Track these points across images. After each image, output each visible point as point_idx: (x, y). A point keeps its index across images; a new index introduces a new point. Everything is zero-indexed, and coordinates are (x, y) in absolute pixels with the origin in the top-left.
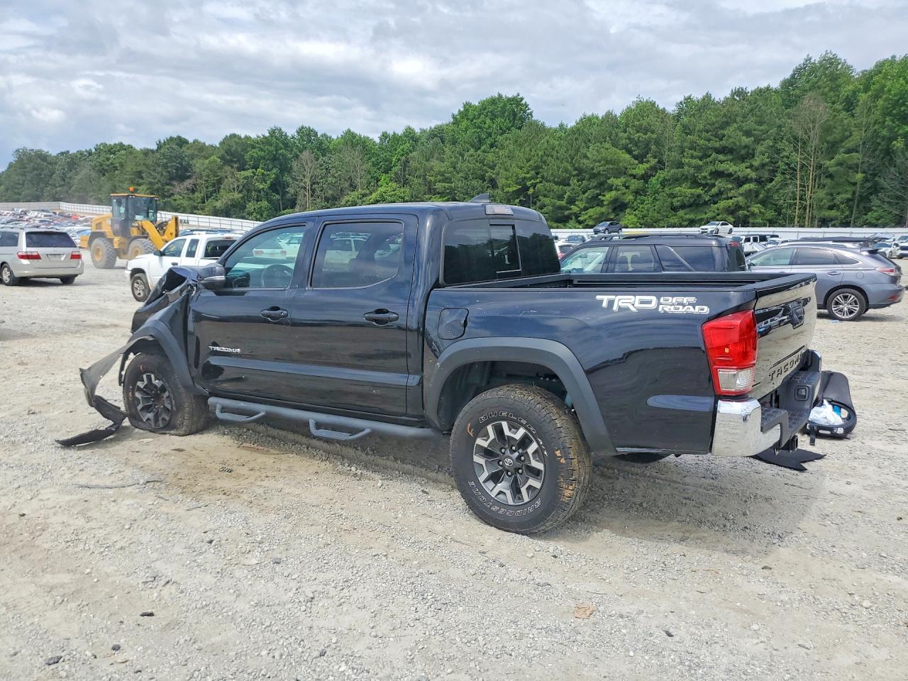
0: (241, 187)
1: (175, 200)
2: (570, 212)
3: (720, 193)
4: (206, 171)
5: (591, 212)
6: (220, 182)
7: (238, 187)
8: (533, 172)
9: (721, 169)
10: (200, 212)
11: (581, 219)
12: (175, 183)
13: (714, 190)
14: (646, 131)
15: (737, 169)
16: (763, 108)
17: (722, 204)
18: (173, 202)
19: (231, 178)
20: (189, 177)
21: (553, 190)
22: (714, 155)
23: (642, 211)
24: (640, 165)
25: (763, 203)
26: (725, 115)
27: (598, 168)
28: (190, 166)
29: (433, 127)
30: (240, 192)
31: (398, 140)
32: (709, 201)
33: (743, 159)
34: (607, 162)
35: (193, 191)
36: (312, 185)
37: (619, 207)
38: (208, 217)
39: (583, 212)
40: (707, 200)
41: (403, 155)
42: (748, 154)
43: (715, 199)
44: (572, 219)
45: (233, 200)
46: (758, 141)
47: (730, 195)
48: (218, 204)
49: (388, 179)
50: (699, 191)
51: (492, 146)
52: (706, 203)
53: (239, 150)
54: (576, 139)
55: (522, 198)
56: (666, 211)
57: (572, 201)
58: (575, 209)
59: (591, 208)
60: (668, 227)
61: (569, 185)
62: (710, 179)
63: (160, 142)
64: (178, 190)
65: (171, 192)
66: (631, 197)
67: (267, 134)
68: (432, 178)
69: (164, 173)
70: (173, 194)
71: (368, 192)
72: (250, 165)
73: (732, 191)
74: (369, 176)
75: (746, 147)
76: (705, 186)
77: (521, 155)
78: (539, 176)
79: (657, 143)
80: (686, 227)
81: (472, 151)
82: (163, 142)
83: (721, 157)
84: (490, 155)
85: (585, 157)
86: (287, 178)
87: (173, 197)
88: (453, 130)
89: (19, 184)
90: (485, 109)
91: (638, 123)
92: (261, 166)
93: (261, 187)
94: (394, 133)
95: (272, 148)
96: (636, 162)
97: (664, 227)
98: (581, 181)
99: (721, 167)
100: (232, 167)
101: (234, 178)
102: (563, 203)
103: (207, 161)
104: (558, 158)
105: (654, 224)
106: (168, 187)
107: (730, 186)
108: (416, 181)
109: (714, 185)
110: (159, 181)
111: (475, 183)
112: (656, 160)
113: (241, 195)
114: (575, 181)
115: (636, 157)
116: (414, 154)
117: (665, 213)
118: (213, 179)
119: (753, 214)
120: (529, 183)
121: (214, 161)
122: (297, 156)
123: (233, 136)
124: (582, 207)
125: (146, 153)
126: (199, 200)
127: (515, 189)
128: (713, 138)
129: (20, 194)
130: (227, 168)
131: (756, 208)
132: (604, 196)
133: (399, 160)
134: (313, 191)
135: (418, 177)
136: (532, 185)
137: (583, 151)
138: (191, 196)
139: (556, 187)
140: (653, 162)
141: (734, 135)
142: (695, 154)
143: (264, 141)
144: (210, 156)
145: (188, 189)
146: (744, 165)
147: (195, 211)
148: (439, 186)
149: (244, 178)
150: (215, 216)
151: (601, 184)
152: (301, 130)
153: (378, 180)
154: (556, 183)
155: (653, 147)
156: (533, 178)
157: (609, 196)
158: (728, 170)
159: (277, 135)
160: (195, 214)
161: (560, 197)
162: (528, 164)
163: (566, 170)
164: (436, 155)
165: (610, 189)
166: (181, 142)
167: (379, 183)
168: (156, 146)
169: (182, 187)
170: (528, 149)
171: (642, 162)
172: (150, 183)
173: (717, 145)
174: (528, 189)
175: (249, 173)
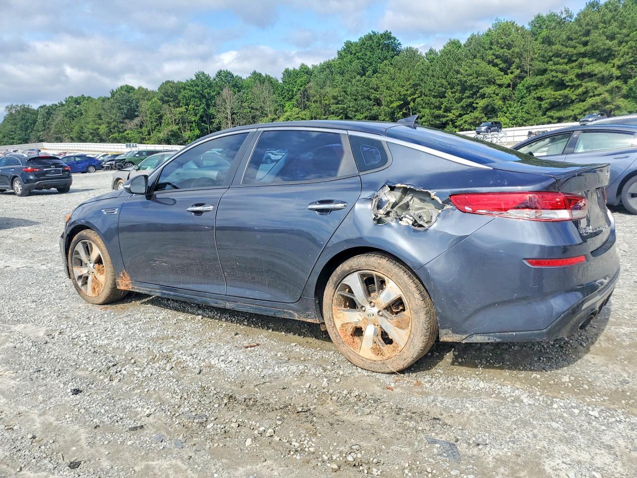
0: (177, 120)
1: (128, 134)
2: (447, 119)
3: (586, 93)
4: (150, 110)
5: (466, 117)
6: (161, 117)
7: (175, 120)
8: (413, 89)
9: (589, 71)
10: (148, 142)
11: (457, 124)
12: (127, 121)
13: (581, 90)
14: (509, 47)
15: (602, 69)
16: (624, 13)
17: (590, 101)
18: (126, 136)
19: (170, 113)
20: (137, 116)
21: (432, 103)
22: (581, 60)
23: (512, 113)
24: (506, 76)
25: (626, 97)
26: (588, 24)
27: (472, 80)
28: (137, 107)
29: (322, 62)
30: (178, 124)
31: (297, 74)
32: (575, 99)
33: (605, 60)
34: (478, 75)
35: (141, 127)
36: (231, 115)
37: (490, 111)
38: (154, 145)
39: (459, 119)
40: (574, 98)
41: (301, 86)
42: (610, 55)
43: (582, 98)
44: (449, 124)
45: (172, 131)
46: (620, 43)
47: (596, 93)
48: (161, 135)
49: (291, 106)
50: (566, 92)
51: (375, 72)
52: (572, 102)
53: (174, 92)
54: (448, 58)
55: (404, 111)
56: (534, 112)
57: (448, 110)
58: (451, 116)
59: (464, 114)
60: (537, 125)
61: (446, 97)
62: (576, 81)
63: (113, 91)
64: (129, 126)
65: (124, 128)
66: (500, 102)
67: (194, 78)
68: (327, 102)
69: (118, 114)
70: (126, 130)
71: (276, 117)
72: (183, 103)
73: (598, 89)
74: (276, 105)
75: (608, 49)
76: (572, 87)
77: (401, 76)
78: (417, 92)
79: (520, 56)
80: (555, 123)
81: (358, 77)
82: (115, 90)
83: (586, 60)
84: (374, 79)
85: (458, 72)
86: (212, 111)
87: (125, 133)
88: (340, 63)
89: (13, 132)
90: (364, 44)
91: (502, 40)
92: (192, 103)
93: (193, 119)
94: (294, 69)
95: (198, 89)
96: (503, 73)
97: (534, 125)
98: (454, 93)
99: (587, 69)
100: (169, 105)
101: (172, 113)
102: (441, 112)
103: (150, 103)
104: (433, 76)
105: (524, 123)
106: (121, 125)
107: (596, 85)
108: (314, 105)
109: (580, 86)
110: (115, 120)
111: (363, 102)
112: (519, 71)
113: (178, 127)
114: (450, 93)
115: (501, 70)
116: (311, 84)
117: (534, 114)
118: (156, 116)
119: (618, 108)
120: (409, 99)
121: (156, 102)
122: (219, 93)
123: (167, 82)
124: (457, 114)
125: (104, 100)
126: (146, 133)
127: (399, 104)
128: (577, 45)
129: (14, 139)
130: (165, 106)
131: (621, 102)
132: (477, 103)
133: (299, 90)
134: (233, 119)
135: (315, 102)
136: (412, 99)
137: (456, 68)
138: (140, 130)
139: (433, 100)
140: (517, 72)
141: (598, 40)
142: (561, 61)
143: (192, 83)
144: (152, 99)
145: (137, 125)
146: (608, 66)
147: (145, 142)
148: (333, 107)
149: (180, 113)
150: (159, 144)
151: (475, 93)
152: (219, 73)
153: (283, 106)
154: (434, 97)
155: (517, 60)
156: (412, 95)
157: (482, 103)
158: (593, 71)
159: (201, 78)
160: (144, 143)
161: (439, 108)
162: (408, 83)
163: (442, 86)
164: (328, 83)
165: (483, 96)
166: (129, 89)
167: (285, 109)
168: (110, 94)
169: (132, 124)
170: (406, 71)
171: (506, 74)
172: (109, 123)
173: (582, 49)
174: (409, 103)
175: (183, 109)
